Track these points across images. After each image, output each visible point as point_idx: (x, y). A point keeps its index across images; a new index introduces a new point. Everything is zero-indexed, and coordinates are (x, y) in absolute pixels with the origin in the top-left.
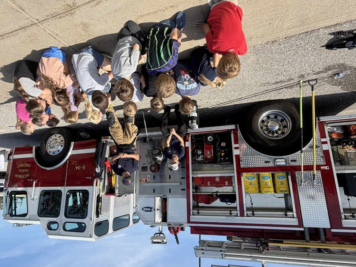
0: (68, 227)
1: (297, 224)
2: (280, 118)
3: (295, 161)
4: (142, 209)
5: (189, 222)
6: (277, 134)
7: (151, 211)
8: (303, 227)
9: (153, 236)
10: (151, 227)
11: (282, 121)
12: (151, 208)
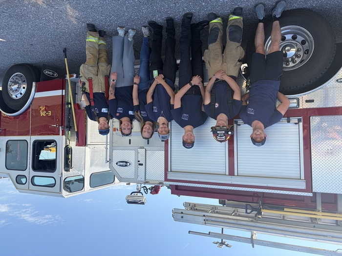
0: (37, 181)
1: (304, 187)
2: (300, 38)
3: (312, 101)
4: (117, 164)
5: (166, 179)
6: (294, 63)
7: (126, 166)
8: (312, 192)
9: (129, 195)
10: (127, 184)
11: (303, 43)
12: (126, 162)
